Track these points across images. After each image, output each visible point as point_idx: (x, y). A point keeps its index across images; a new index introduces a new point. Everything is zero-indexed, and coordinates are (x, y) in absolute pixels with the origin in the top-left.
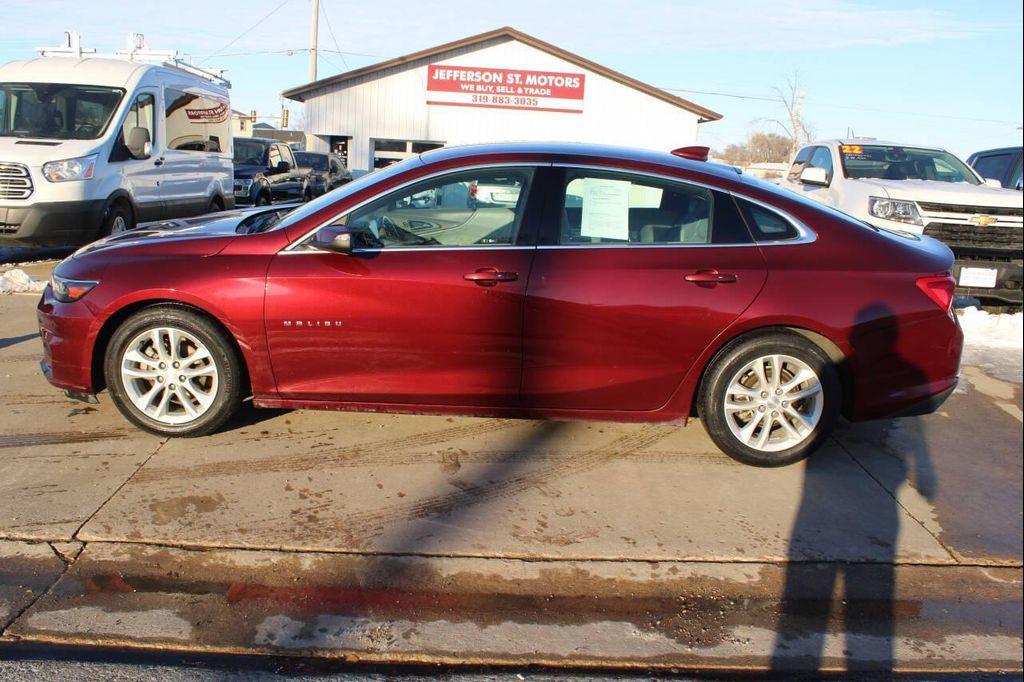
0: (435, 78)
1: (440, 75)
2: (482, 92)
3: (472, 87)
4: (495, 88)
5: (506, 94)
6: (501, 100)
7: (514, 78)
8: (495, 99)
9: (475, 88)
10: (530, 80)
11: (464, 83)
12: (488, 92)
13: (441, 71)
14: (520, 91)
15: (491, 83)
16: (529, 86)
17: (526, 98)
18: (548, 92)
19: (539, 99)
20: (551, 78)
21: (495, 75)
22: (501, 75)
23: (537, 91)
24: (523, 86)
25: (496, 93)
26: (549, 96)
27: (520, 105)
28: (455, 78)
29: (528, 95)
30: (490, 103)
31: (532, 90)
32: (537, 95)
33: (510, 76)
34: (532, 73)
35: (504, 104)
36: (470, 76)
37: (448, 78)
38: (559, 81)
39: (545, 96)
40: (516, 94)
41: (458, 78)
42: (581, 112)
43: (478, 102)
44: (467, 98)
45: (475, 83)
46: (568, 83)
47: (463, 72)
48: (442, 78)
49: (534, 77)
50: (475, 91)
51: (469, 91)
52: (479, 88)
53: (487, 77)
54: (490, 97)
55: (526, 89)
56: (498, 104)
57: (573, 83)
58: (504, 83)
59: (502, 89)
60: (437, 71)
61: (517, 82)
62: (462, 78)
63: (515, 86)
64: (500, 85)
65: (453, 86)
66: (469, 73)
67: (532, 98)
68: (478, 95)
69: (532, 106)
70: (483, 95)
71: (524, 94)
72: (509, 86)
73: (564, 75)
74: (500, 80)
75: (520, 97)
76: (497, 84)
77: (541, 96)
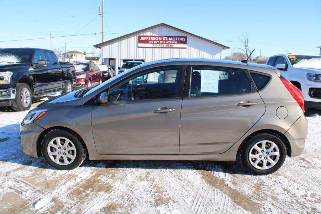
0: (141, 39)
1: (142, 38)
2: (155, 43)
3: (152, 42)
4: (159, 42)
5: (163, 43)
6: (162, 45)
7: (165, 39)
8: (159, 45)
9: (153, 42)
10: (170, 39)
11: (150, 41)
12: (157, 43)
13: (143, 37)
14: (167, 42)
15: (158, 40)
16: (170, 41)
17: (169, 44)
18: (176, 42)
19: (173, 45)
20: (177, 38)
21: (159, 38)
22: (161, 38)
23: (172, 42)
24: (168, 41)
25: (160, 43)
26: (176, 44)
27: (167, 47)
28: (147, 39)
29: (170, 43)
30: (158, 46)
31: (171, 42)
32: (173, 44)
33: (164, 38)
34: (171, 37)
35: (162, 47)
36: (152, 38)
37: (145, 39)
38: (179, 39)
39: (175, 44)
40: (166, 43)
41: (148, 39)
42: (186, 48)
43: (154, 46)
44: (151, 45)
45: (153, 41)
46: (182, 39)
47: (149, 37)
48: (143, 39)
49: (171, 38)
50: (153, 43)
51: (151, 43)
52: (155, 42)
53: (157, 39)
54: (158, 45)
55: (169, 42)
56: (160, 47)
57: (183, 39)
58: (162, 40)
59: (162, 42)
60: (141, 37)
61: (166, 40)
62: (149, 39)
63: (166, 41)
64: (161, 41)
65: (146, 42)
66: (151, 37)
67: (171, 44)
68: (154, 44)
69: (171, 47)
70: (156, 44)
71: (168, 43)
72: (164, 41)
73: (181, 37)
74: (161, 39)
75: (167, 44)
76: (160, 40)
77: (174, 44)
